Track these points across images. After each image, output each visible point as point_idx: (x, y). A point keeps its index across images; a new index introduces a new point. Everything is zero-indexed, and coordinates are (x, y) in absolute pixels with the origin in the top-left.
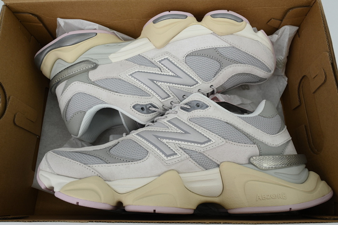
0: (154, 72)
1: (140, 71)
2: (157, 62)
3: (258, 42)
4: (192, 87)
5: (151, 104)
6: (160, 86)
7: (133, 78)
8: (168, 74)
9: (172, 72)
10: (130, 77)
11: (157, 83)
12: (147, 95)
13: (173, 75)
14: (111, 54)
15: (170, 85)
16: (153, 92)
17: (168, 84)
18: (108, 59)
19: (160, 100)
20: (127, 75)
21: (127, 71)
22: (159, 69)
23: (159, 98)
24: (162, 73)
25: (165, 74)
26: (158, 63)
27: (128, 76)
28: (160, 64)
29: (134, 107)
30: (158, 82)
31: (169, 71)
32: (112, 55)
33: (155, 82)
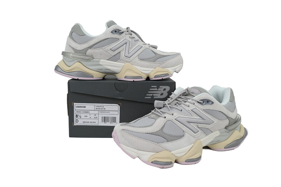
0: (201, 124)
1: (209, 125)
3: (138, 149)
4: (178, 116)
5: (202, 105)
6: (197, 116)
8: (194, 124)
9: (191, 125)
13: (191, 123)
14: (219, 136)
15: (192, 117)
16: (202, 112)
18: (220, 133)
19: (197, 108)
20: (215, 122)
21: (212, 126)
22: (199, 127)
23: (198, 109)
24: (197, 124)
25: (195, 124)
26: (199, 131)
29: (213, 103)
30: (199, 118)
31: (193, 126)
33: (201, 118)
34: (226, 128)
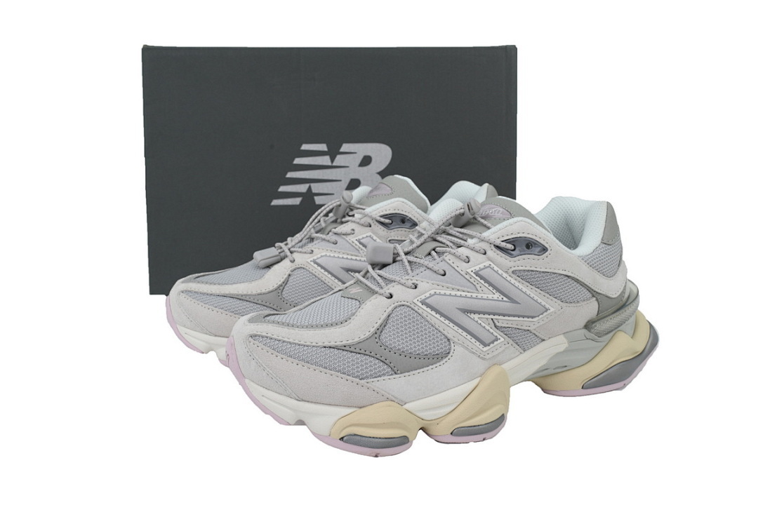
0: (506, 318)
1: (530, 319)
2: (501, 338)
3: (297, 398)
4: (432, 292)
5: (511, 256)
6: (494, 291)
7: (543, 303)
8: (482, 316)
9: (473, 319)
10: (547, 306)
11: (502, 296)
12: (519, 274)
13: (472, 314)
14: (566, 351)
15: (476, 295)
16: (509, 278)
17: (479, 296)
18: (570, 342)
19: (493, 265)
20: (552, 310)
21: (542, 323)
22: (497, 324)
23: (496, 268)
24: (492, 316)
25: (487, 316)
26: (499, 337)
27: (550, 308)
28: (495, 334)
29: (545, 250)
31: (480, 322)
32: (562, 350)
33: (505, 299)
34: (588, 326)
